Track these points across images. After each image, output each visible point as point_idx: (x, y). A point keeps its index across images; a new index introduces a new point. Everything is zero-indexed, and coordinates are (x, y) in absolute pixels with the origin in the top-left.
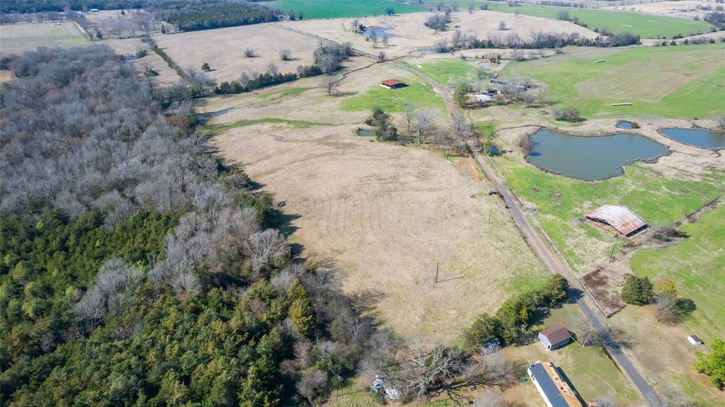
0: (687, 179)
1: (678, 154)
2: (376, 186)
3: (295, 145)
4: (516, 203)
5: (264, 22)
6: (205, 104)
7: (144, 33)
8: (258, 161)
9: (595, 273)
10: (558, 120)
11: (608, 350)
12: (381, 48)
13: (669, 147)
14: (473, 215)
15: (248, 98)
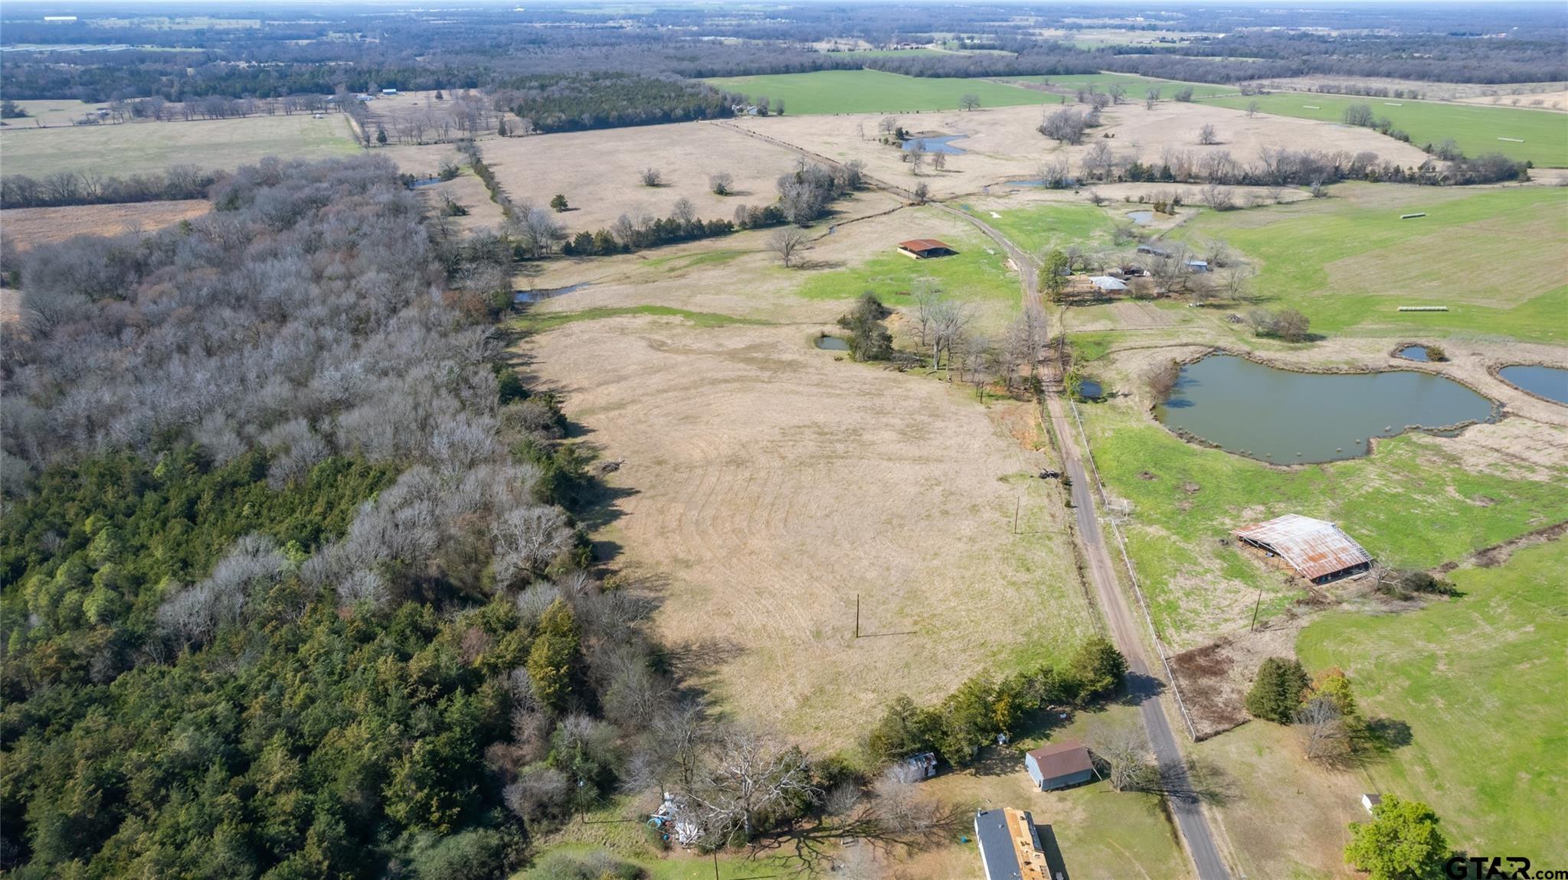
0: (1515, 474)
1: (1518, 421)
2: (809, 444)
3: (681, 358)
4: (1094, 498)
5: (705, 118)
6: (538, 272)
7: (467, 134)
8: (599, 385)
9: (1205, 652)
10: (1258, 335)
11: (1170, 803)
12: (928, 176)
13: (1503, 405)
14: (987, 515)
15: (624, 266)
